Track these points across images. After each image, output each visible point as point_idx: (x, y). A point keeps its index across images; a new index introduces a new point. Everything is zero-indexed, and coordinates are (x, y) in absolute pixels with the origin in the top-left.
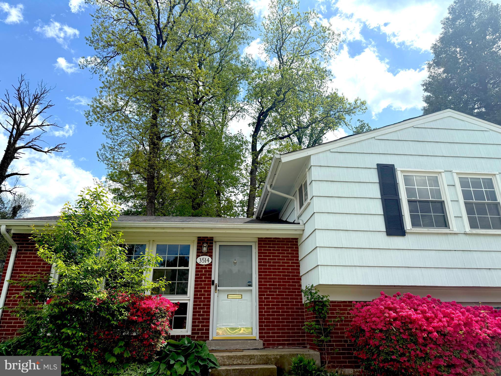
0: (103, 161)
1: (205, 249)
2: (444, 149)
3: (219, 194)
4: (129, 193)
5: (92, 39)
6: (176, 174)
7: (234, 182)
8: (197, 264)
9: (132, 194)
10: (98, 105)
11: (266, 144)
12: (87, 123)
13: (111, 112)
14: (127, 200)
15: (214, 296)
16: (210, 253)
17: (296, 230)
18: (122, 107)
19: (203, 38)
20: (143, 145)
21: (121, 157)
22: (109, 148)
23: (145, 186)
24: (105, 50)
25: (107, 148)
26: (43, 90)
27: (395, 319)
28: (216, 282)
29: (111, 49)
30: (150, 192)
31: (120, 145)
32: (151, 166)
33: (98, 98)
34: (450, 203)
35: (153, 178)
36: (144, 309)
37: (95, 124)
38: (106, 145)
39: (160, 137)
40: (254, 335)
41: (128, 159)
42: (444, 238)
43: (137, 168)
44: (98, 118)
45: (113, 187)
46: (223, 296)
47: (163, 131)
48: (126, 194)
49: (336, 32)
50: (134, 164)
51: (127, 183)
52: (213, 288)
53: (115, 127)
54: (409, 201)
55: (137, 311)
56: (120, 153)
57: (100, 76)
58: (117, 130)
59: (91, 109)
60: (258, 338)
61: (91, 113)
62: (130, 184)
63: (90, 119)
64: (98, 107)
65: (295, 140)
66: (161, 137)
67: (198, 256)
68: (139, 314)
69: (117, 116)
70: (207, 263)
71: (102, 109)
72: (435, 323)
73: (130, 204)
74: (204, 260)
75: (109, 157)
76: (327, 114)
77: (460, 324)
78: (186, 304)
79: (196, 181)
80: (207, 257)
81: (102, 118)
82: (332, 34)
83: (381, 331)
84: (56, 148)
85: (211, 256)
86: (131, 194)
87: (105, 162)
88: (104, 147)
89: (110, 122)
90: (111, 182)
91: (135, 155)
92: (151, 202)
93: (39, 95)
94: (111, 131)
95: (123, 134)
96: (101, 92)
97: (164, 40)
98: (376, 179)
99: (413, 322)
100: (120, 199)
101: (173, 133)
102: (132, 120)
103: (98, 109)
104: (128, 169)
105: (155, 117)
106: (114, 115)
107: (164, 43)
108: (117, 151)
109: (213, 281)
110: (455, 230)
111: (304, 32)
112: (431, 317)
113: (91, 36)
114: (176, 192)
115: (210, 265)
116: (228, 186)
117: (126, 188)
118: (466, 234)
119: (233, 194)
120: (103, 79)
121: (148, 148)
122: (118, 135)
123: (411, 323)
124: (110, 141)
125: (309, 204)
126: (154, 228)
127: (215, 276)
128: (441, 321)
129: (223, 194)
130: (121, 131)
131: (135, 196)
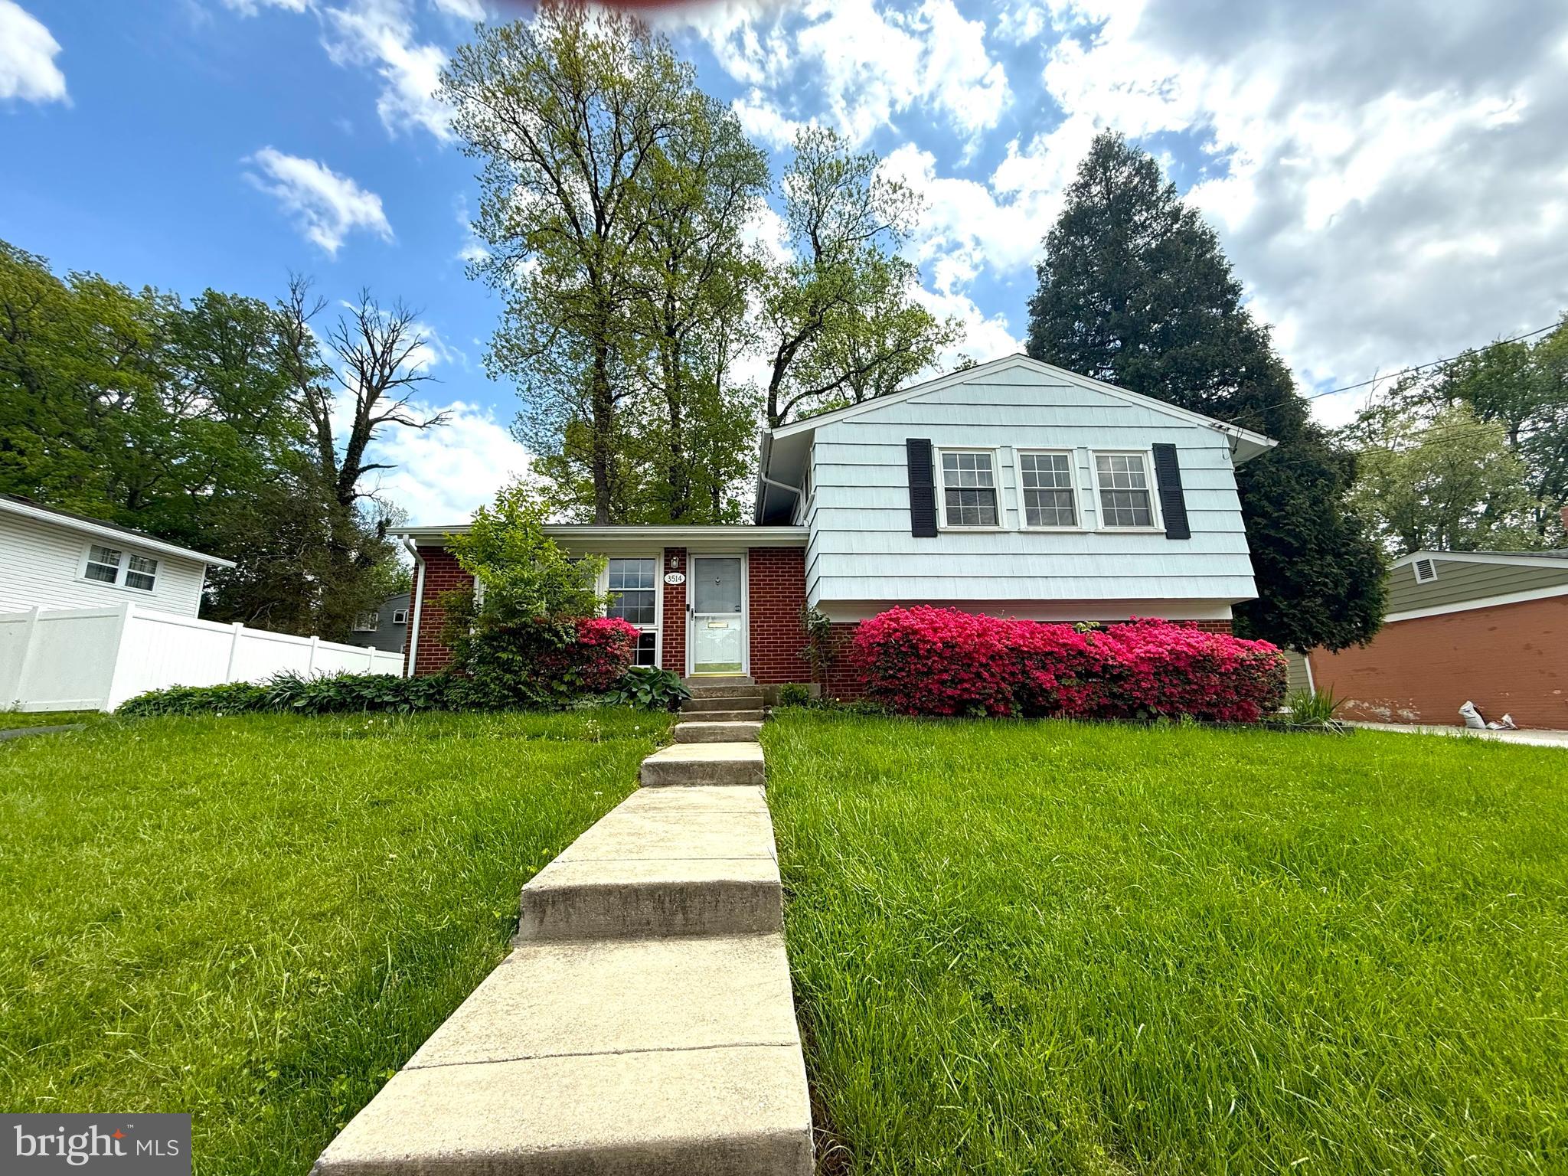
0: (522, 441)
1: (674, 564)
2: (1005, 416)
3: (716, 493)
4: (566, 495)
5: (483, 224)
6: (643, 459)
7: (741, 470)
8: (666, 584)
9: (573, 496)
10: (504, 344)
11: (791, 403)
12: (488, 376)
13: (527, 356)
14: (564, 505)
15: (690, 624)
16: (682, 569)
17: (798, 535)
18: (545, 346)
19: (675, 216)
20: (584, 411)
21: (549, 434)
22: (529, 418)
23: (592, 481)
24: (508, 244)
25: (525, 419)
26: (404, 315)
27: (896, 630)
28: (692, 606)
29: (518, 241)
30: (600, 490)
31: (546, 412)
32: (598, 447)
33: (503, 332)
34: (1003, 490)
35: (604, 466)
36: (598, 631)
37: (501, 377)
38: (523, 413)
39: (610, 397)
40: (744, 671)
41: (561, 436)
42: (990, 537)
43: (576, 451)
44: (506, 366)
45: (540, 485)
46: (703, 625)
47: (614, 387)
48: (562, 496)
49: (916, 192)
50: (572, 445)
51: (562, 477)
52: (688, 614)
53: (535, 383)
54: (947, 490)
55: (589, 633)
56: (548, 427)
57: (503, 291)
58: (539, 388)
59: (493, 352)
60: (749, 675)
61: (494, 359)
62: (567, 479)
63: (493, 370)
64: (503, 347)
65: (850, 393)
66: (613, 395)
67: (666, 573)
68: (591, 635)
69: (538, 361)
70: (679, 582)
71: (511, 350)
72: (944, 634)
73: (570, 513)
74: (675, 578)
75: (531, 434)
76: (901, 347)
77: (973, 635)
78: (653, 635)
79: (675, 472)
80: (679, 575)
81: (510, 366)
82: (907, 195)
83: (879, 644)
84: (437, 419)
85: (684, 573)
86: (571, 496)
87: (525, 442)
88: (521, 418)
89: (527, 374)
90: (536, 475)
91: (573, 429)
92: (602, 508)
93: (398, 325)
94: (529, 389)
95: (551, 396)
96: (507, 322)
97: (608, 221)
98: (904, 459)
99: (916, 632)
100: (553, 505)
101: (631, 388)
102: (564, 369)
103: (505, 351)
104: (562, 453)
105: (599, 364)
106: (531, 361)
107: (608, 227)
108: (543, 423)
109: (688, 606)
110: (1006, 528)
111: (858, 193)
112: (940, 628)
113: (482, 220)
114: (642, 490)
115: (684, 584)
116: (731, 478)
117: (561, 486)
118: (1020, 532)
119: (740, 492)
120: (508, 298)
121: (592, 417)
122: (540, 396)
123: (912, 634)
124: (529, 407)
125: (813, 496)
126: (604, 535)
127: (691, 599)
128: (950, 631)
129: (725, 493)
130: (547, 388)
131: (578, 499)
